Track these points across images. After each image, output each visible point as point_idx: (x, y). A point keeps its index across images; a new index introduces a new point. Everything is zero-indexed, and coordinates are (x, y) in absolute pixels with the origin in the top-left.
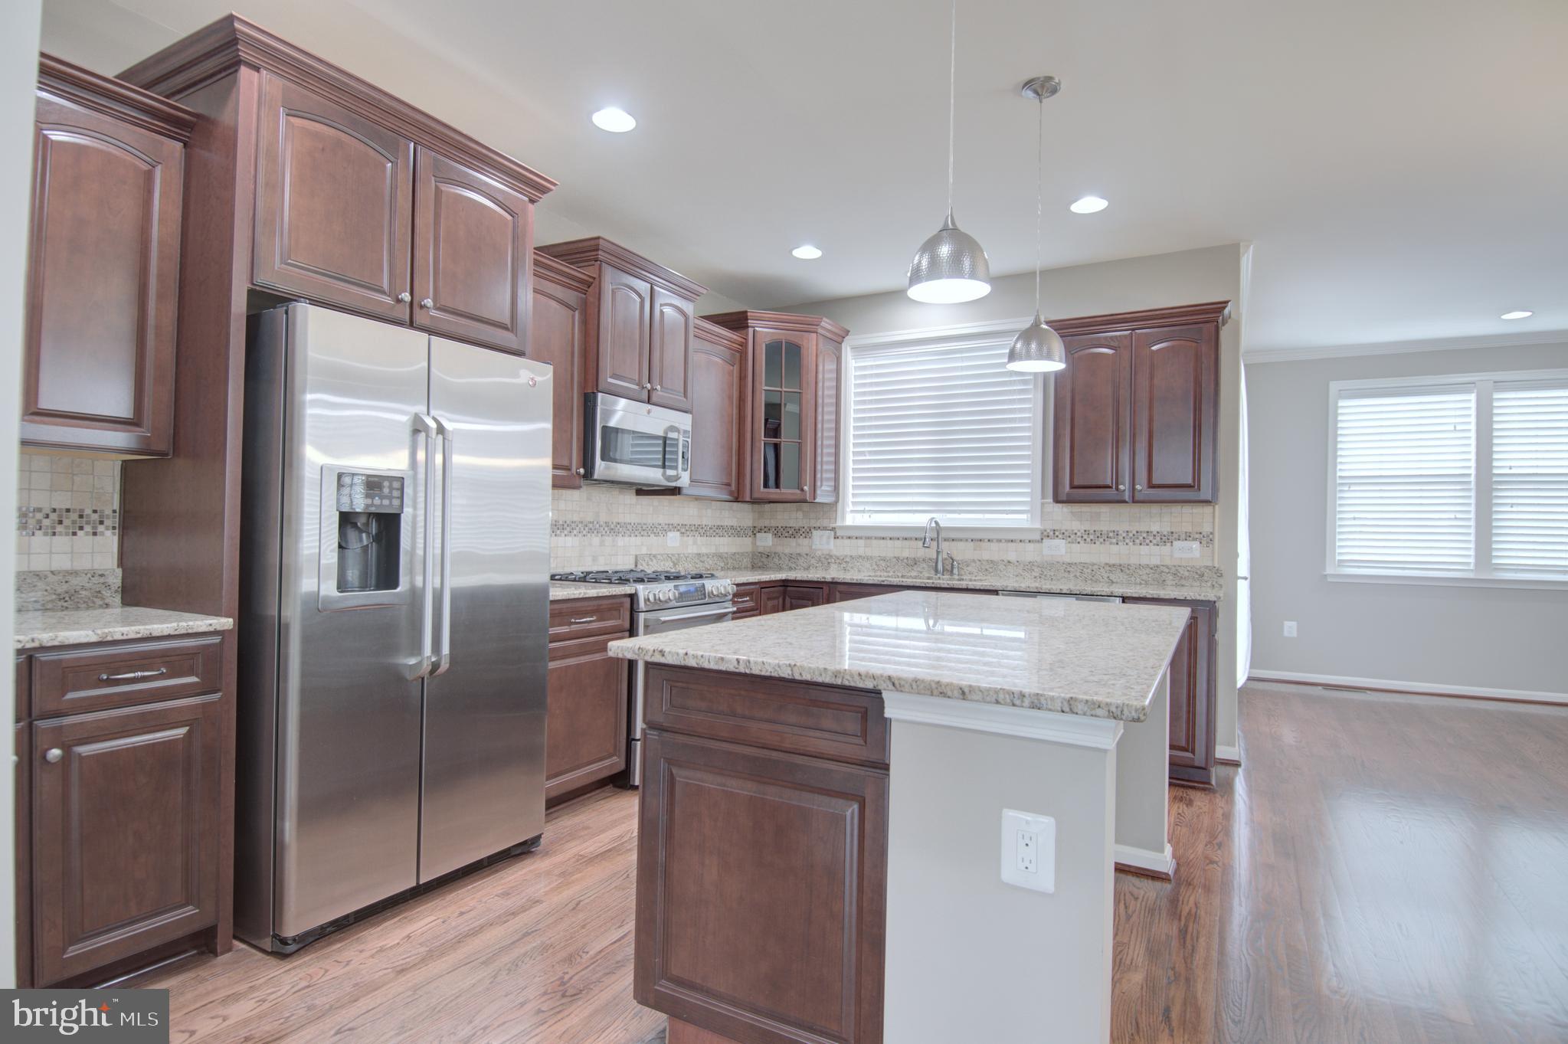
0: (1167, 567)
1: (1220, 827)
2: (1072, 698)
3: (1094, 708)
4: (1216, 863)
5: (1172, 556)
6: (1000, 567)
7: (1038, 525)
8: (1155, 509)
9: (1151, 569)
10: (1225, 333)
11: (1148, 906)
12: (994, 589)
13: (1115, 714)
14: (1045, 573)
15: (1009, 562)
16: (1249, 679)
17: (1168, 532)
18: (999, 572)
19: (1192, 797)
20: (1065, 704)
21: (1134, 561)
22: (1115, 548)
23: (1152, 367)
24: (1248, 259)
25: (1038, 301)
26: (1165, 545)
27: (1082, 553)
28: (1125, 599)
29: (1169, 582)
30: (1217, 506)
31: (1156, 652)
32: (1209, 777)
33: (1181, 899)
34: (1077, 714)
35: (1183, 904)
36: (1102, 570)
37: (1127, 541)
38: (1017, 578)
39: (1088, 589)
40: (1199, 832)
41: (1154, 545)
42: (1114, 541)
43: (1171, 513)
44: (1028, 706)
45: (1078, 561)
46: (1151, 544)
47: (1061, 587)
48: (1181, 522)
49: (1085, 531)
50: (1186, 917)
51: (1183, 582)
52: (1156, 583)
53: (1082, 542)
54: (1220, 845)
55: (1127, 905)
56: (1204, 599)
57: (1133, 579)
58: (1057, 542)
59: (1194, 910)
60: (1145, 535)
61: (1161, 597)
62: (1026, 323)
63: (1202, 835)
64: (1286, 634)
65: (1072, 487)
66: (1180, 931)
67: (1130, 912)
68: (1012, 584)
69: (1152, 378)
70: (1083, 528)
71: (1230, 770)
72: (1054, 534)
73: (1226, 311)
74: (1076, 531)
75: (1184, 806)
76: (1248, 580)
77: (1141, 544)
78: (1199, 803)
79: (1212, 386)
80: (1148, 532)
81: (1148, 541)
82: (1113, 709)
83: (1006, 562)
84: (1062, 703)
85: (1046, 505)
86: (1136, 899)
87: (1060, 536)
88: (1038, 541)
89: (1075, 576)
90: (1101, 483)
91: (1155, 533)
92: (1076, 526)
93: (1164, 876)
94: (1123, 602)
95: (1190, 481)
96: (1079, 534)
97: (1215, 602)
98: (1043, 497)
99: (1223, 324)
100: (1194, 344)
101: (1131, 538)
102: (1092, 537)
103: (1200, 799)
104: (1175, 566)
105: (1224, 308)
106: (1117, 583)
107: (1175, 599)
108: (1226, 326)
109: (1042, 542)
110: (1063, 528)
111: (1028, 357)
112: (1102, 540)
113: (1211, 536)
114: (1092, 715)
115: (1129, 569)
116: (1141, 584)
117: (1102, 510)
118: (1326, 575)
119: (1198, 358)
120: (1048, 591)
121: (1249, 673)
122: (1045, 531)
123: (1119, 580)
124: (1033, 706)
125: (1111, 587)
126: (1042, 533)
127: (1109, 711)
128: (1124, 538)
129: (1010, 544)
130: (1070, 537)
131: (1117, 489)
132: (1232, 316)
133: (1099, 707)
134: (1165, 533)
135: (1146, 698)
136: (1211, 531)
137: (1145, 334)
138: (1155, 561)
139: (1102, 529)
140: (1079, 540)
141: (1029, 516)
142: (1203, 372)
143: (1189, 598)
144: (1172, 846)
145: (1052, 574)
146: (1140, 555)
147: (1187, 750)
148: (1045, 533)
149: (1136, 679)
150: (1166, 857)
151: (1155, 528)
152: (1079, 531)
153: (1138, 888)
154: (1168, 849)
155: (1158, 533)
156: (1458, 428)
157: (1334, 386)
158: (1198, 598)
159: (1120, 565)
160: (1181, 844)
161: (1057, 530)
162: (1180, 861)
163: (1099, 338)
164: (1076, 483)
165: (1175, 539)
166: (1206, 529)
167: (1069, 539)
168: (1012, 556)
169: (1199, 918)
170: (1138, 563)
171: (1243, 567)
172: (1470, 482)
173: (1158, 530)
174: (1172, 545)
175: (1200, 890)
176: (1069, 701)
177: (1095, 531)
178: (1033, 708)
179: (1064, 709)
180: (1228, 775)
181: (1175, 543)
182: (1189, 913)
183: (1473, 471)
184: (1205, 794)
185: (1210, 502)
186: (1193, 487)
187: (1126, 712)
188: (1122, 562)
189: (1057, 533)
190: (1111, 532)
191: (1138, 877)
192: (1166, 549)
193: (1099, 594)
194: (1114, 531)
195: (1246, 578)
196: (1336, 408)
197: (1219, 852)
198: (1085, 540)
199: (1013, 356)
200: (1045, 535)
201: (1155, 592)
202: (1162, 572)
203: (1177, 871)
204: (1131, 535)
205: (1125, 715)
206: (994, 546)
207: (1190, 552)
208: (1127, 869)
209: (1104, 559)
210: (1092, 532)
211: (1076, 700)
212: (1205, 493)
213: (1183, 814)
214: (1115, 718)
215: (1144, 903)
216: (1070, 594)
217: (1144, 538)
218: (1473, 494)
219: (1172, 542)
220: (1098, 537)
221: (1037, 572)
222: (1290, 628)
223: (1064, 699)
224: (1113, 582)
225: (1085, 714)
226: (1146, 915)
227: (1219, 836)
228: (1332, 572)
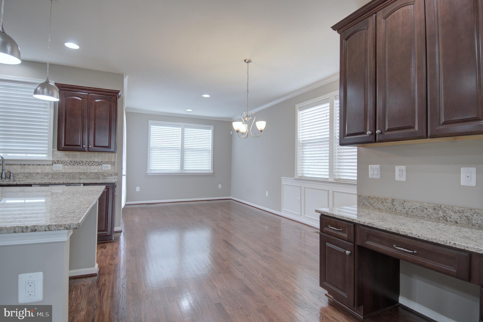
0: (100, 173)
1: (114, 253)
2: (49, 225)
3: (58, 227)
4: (112, 264)
5: (102, 169)
6: (34, 175)
7: (51, 159)
8: (96, 154)
9: (95, 173)
10: (119, 101)
11: (89, 286)
12: (30, 184)
13: (67, 228)
14: (54, 177)
15: (38, 173)
16: (126, 205)
17: (101, 161)
18: (33, 177)
19: (106, 246)
20: (47, 227)
21: (89, 171)
22: (82, 167)
23: (95, 107)
24: (126, 79)
25: (48, 74)
26: (100, 166)
27: (69, 169)
28: (85, 184)
29: (100, 178)
30: (116, 154)
31: (89, 202)
32: (112, 238)
33: (100, 280)
34: (51, 230)
35: (101, 281)
36: (77, 175)
37: (86, 164)
38: (41, 179)
39: (71, 182)
40: (108, 256)
41: (96, 166)
42: (82, 164)
43: (102, 155)
44: (30, 231)
45: (67, 172)
46: (95, 165)
47: (60, 182)
48: (105, 158)
49: (71, 161)
50: (101, 286)
51: (105, 177)
52: (96, 178)
53: (69, 165)
54: (114, 259)
55: (81, 289)
56: (111, 182)
57: (88, 177)
58: (59, 165)
59: (104, 283)
60: (93, 162)
61: (97, 183)
62: (43, 81)
63: (108, 257)
64: (137, 191)
65: (65, 145)
66: (99, 291)
67: (82, 291)
68: (38, 182)
69: (95, 110)
70: (70, 160)
71: (119, 234)
72: (58, 162)
73: (119, 94)
74: (67, 161)
75: (103, 249)
76: (126, 176)
77: (91, 166)
78: (108, 247)
79: (115, 116)
80: (94, 161)
81: (94, 164)
82: (67, 226)
83: (36, 173)
84: (45, 227)
85: (54, 151)
86: (84, 286)
87: (60, 163)
88: (51, 165)
89: (66, 177)
90: (76, 144)
91: (96, 162)
92: (67, 159)
93: (95, 275)
94: (84, 185)
95: (107, 145)
96: (68, 162)
97: (115, 183)
98: (53, 148)
99: (119, 98)
100: (109, 102)
101: (88, 163)
102: (73, 163)
103: (109, 246)
104: (103, 172)
105: (119, 93)
106: (82, 179)
107: (102, 183)
108: (120, 98)
109: (52, 165)
110: (62, 160)
111: (43, 94)
112: (77, 164)
113: (114, 163)
114: (58, 230)
115: (87, 174)
116: (91, 179)
117: (77, 154)
118: (147, 173)
119: (110, 106)
120: (54, 183)
121: (126, 203)
122: (54, 161)
123: (83, 178)
124: (32, 231)
125: (80, 180)
126: (53, 162)
127: (65, 227)
128: (85, 163)
129: (38, 166)
130: (64, 163)
131: (83, 147)
132: (121, 96)
133: (61, 226)
134: (100, 162)
135: (80, 220)
136: (114, 161)
137: (93, 95)
138: (96, 171)
139: (77, 160)
140: (68, 164)
141: (47, 155)
142: (112, 111)
143: (106, 182)
144: (98, 264)
145: (57, 177)
146: (91, 169)
147: (105, 231)
148: (54, 162)
149: (78, 213)
150: (95, 268)
151: (96, 160)
152: (68, 161)
153: (85, 282)
154: (97, 265)
155: (97, 162)
156: (177, 136)
157: (150, 122)
158: (109, 182)
159: (84, 173)
160: (101, 262)
161: (59, 161)
162: (100, 267)
163: (77, 93)
164: (67, 144)
165: (103, 164)
166: (113, 160)
167: (64, 164)
168: (39, 171)
169: (106, 284)
170: (90, 172)
171: (124, 172)
172: (179, 149)
173: (97, 161)
174: (102, 166)
175: (107, 275)
176: (48, 226)
177: (74, 161)
178: (32, 232)
179: (46, 230)
180: (118, 236)
181: (103, 165)
182: (103, 284)
183: (180, 147)
184: (110, 243)
185: (114, 152)
186: (109, 147)
187: (72, 226)
188: (84, 172)
189: (59, 162)
190: (80, 161)
191: (85, 278)
192: (100, 167)
193: (75, 183)
194: (82, 161)
195: (125, 175)
196: (150, 128)
197: (114, 261)
198: (70, 164)
199: (36, 92)
200: (54, 163)
201: (95, 181)
202: (98, 174)
203: (99, 272)
204: (88, 162)
205: (71, 227)
206: (31, 167)
207: (107, 168)
208: (82, 276)
209: (78, 171)
210: (73, 161)
211: (51, 225)
212: (112, 149)
213: (103, 252)
214: (67, 229)
215: (87, 286)
216: (63, 184)
217: (92, 163)
218: (180, 152)
219: (102, 165)
220: (75, 163)
221: (50, 176)
222: (138, 189)
223: (46, 226)
224: (81, 179)
225: (55, 230)
226: (88, 290)
227: (114, 255)
228: (149, 173)
